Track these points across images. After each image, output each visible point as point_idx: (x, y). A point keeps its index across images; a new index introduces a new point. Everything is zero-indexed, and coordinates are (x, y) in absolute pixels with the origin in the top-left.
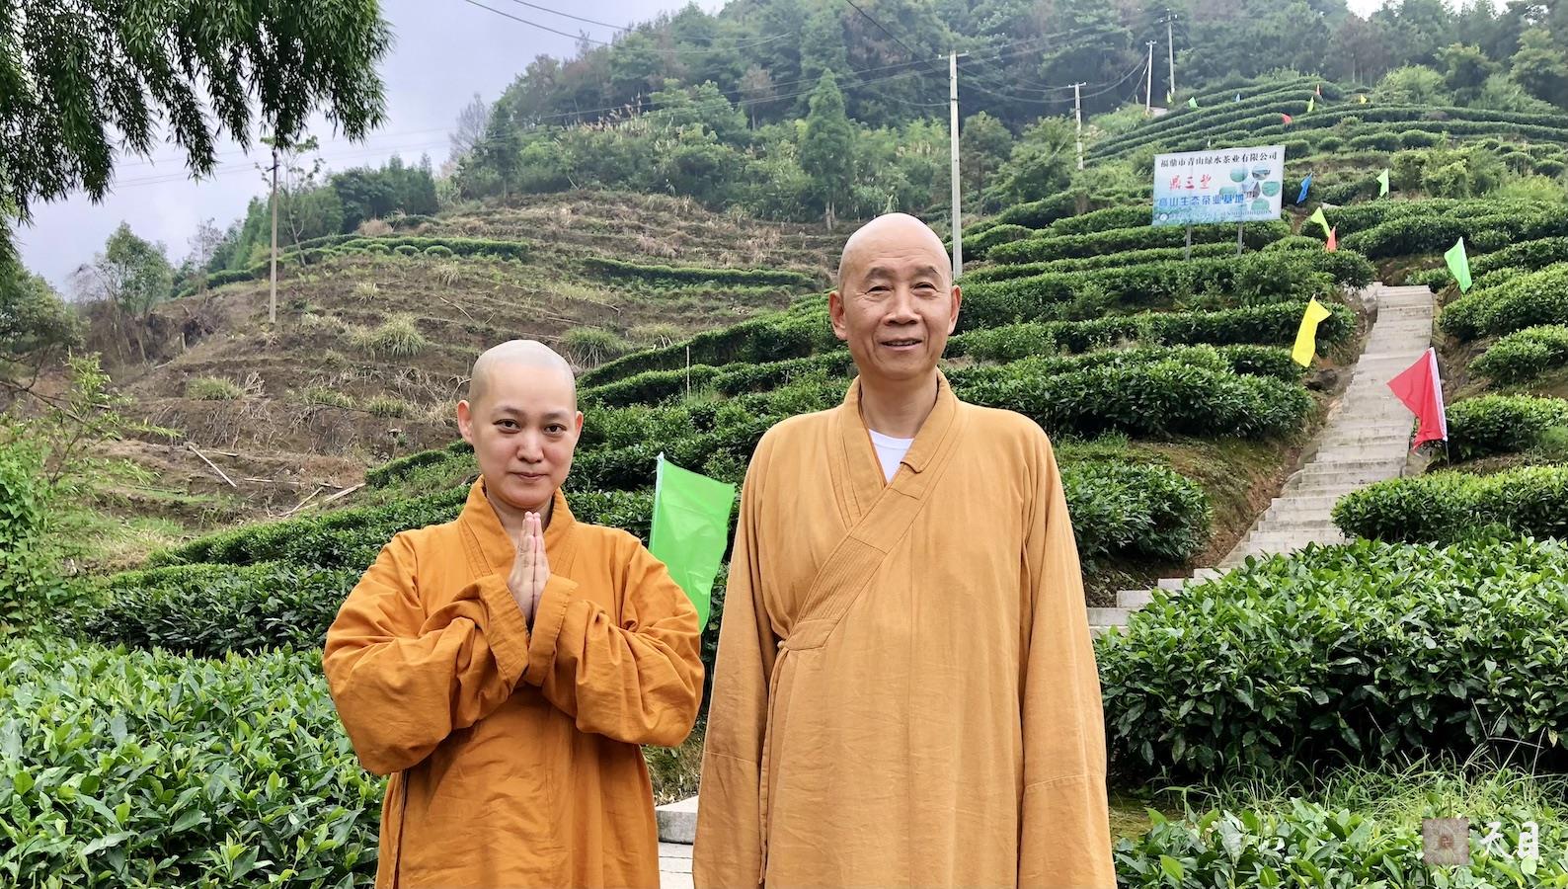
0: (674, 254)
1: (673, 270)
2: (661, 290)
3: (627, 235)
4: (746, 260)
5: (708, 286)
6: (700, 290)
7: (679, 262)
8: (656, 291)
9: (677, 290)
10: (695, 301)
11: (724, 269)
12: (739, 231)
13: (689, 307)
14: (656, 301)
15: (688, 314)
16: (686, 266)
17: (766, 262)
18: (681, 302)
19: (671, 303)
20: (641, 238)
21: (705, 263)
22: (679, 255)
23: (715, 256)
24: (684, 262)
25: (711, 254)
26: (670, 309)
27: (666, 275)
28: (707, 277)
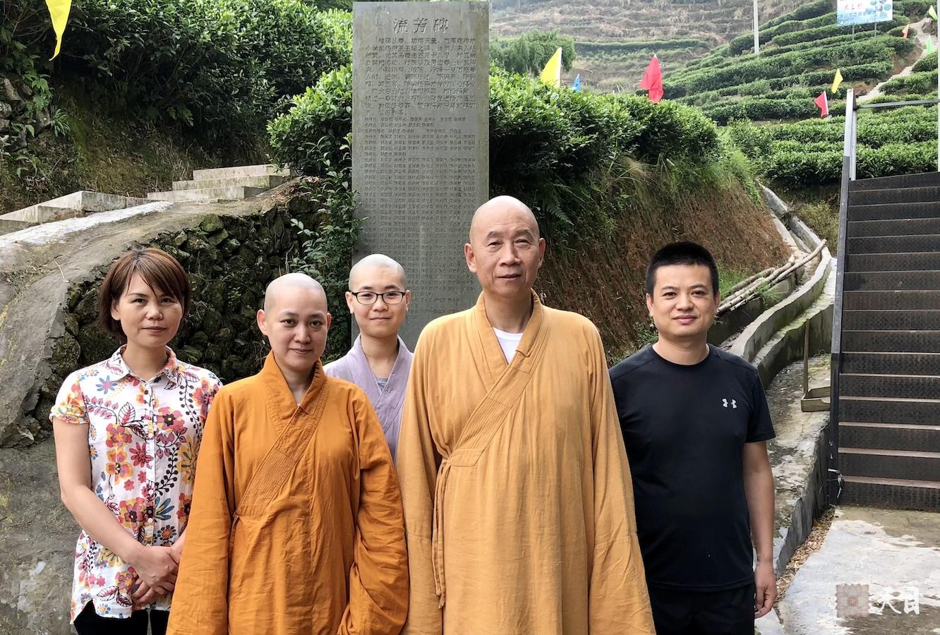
0: (622, 33)
1: (622, 44)
2: (616, 57)
3: (594, 25)
4: (665, 33)
5: (643, 52)
6: (638, 54)
7: (625, 39)
8: (612, 58)
9: (625, 56)
10: (635, 62)
11: (653, 40)
12: (662, 13)
13: (632, 65)
14: (613, 64)
15: (632, 70)
16: (630, 41)
17: (677, 33)
18: (627, 63)
19: (621, 64)
20: (602, 26)
21: (640, 38)
22: (626, 34)
23: (647, 32)
24: (628, 39)
25: (645, 31)
26: (622, 68)
27: (618, 48)
28: (642, 47)
